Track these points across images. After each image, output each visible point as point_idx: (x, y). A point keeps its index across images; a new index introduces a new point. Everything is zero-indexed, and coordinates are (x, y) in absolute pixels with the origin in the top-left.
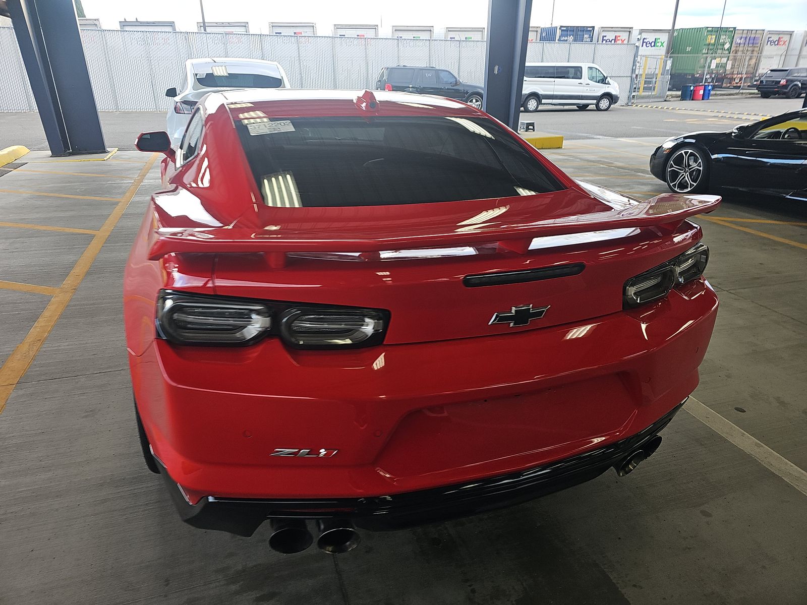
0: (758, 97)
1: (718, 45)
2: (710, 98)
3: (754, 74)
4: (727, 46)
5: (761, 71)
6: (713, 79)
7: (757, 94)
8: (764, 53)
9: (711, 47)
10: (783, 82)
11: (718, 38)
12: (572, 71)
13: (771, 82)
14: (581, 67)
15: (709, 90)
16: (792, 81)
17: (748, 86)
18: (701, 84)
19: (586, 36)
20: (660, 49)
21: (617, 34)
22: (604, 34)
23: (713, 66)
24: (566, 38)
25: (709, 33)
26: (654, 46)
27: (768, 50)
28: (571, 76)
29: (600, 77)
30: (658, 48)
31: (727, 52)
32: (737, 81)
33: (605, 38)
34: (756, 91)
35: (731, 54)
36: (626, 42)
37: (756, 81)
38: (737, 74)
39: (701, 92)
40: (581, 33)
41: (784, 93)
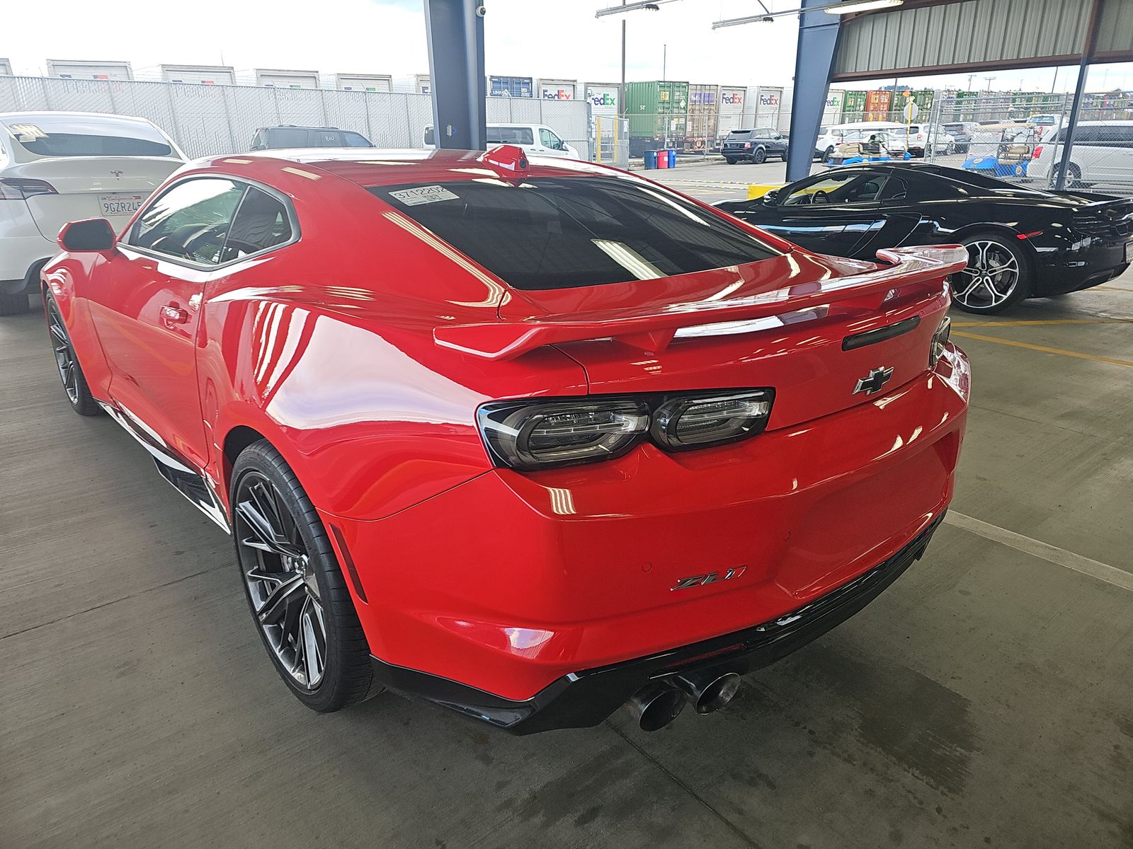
0: (724, 164)
1: (673, 103)
2: (676, 165)
3: (714, 136)
4: (683, 104)
5: (720, 133)
6: (674, 143)
7: (723, 160)
8: (721, 113)
9: (666, 105)
10: (747, 145)
11: (672, 95)
12: (519, 133)
13: (735, 146)
14: (530, 129)
15: (674, 157)
16: (756, 144)
17: (710, 151)
18: (662, 149)
19: (523, 90)
20: (610, 108)
21: (560, 88)
22: (544, 88)
23: (673, 128)
24: (499, 92)
25: (662, 89)
26: (604, 104)
27: (725, 108)
28: (520, 140)
29: (554, 141)
30: (609, 106)
31: (684, 111)
32: (698, 145)
33: (546, 93)
34: (721, 157)
35: (688, 114)
36: (571, 98)
37: (717, 144)
38: (698, 137)
39: (666, 159)
40: (518, 86)
41: (750, 158)
